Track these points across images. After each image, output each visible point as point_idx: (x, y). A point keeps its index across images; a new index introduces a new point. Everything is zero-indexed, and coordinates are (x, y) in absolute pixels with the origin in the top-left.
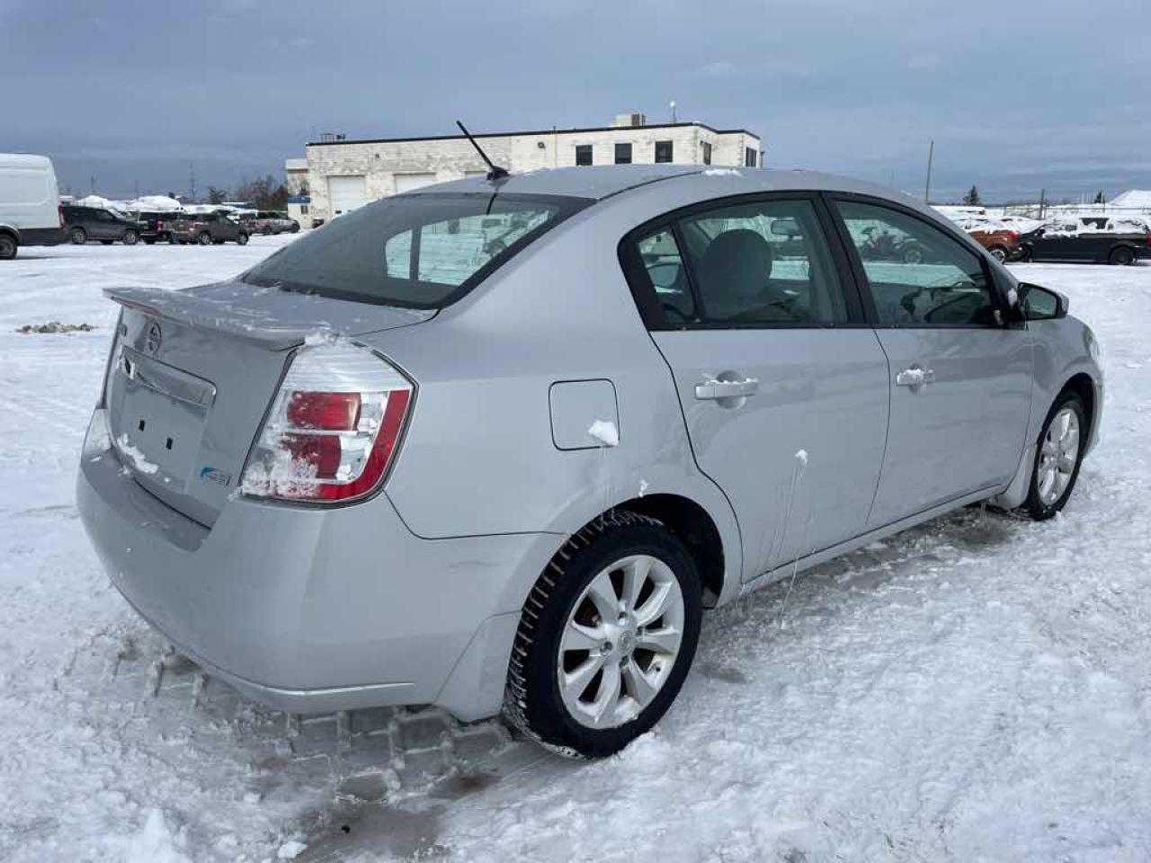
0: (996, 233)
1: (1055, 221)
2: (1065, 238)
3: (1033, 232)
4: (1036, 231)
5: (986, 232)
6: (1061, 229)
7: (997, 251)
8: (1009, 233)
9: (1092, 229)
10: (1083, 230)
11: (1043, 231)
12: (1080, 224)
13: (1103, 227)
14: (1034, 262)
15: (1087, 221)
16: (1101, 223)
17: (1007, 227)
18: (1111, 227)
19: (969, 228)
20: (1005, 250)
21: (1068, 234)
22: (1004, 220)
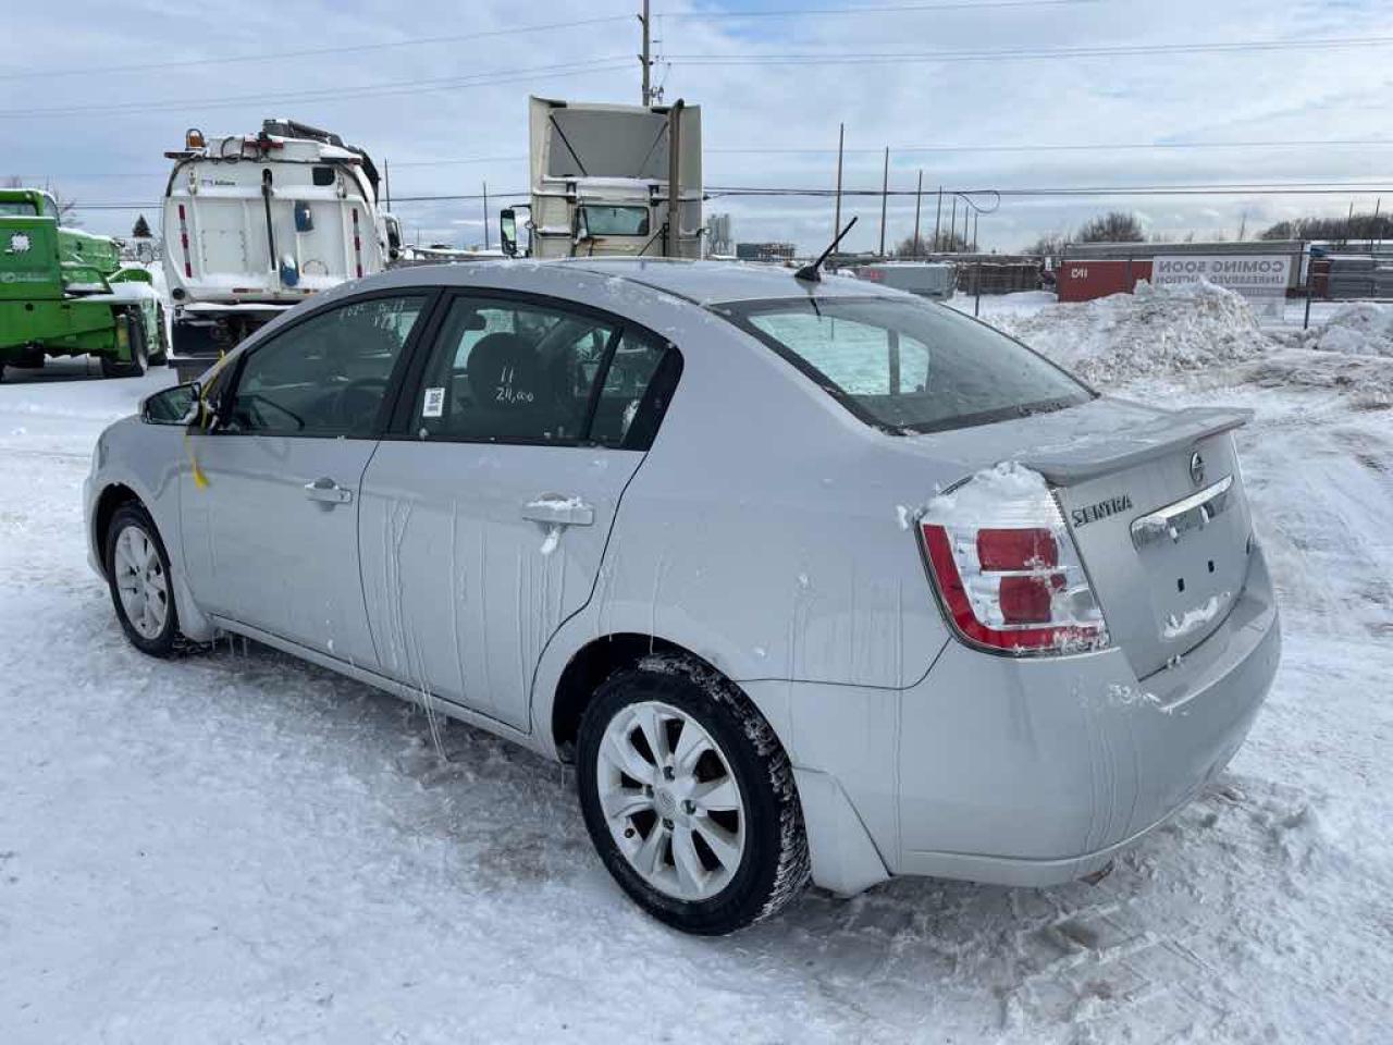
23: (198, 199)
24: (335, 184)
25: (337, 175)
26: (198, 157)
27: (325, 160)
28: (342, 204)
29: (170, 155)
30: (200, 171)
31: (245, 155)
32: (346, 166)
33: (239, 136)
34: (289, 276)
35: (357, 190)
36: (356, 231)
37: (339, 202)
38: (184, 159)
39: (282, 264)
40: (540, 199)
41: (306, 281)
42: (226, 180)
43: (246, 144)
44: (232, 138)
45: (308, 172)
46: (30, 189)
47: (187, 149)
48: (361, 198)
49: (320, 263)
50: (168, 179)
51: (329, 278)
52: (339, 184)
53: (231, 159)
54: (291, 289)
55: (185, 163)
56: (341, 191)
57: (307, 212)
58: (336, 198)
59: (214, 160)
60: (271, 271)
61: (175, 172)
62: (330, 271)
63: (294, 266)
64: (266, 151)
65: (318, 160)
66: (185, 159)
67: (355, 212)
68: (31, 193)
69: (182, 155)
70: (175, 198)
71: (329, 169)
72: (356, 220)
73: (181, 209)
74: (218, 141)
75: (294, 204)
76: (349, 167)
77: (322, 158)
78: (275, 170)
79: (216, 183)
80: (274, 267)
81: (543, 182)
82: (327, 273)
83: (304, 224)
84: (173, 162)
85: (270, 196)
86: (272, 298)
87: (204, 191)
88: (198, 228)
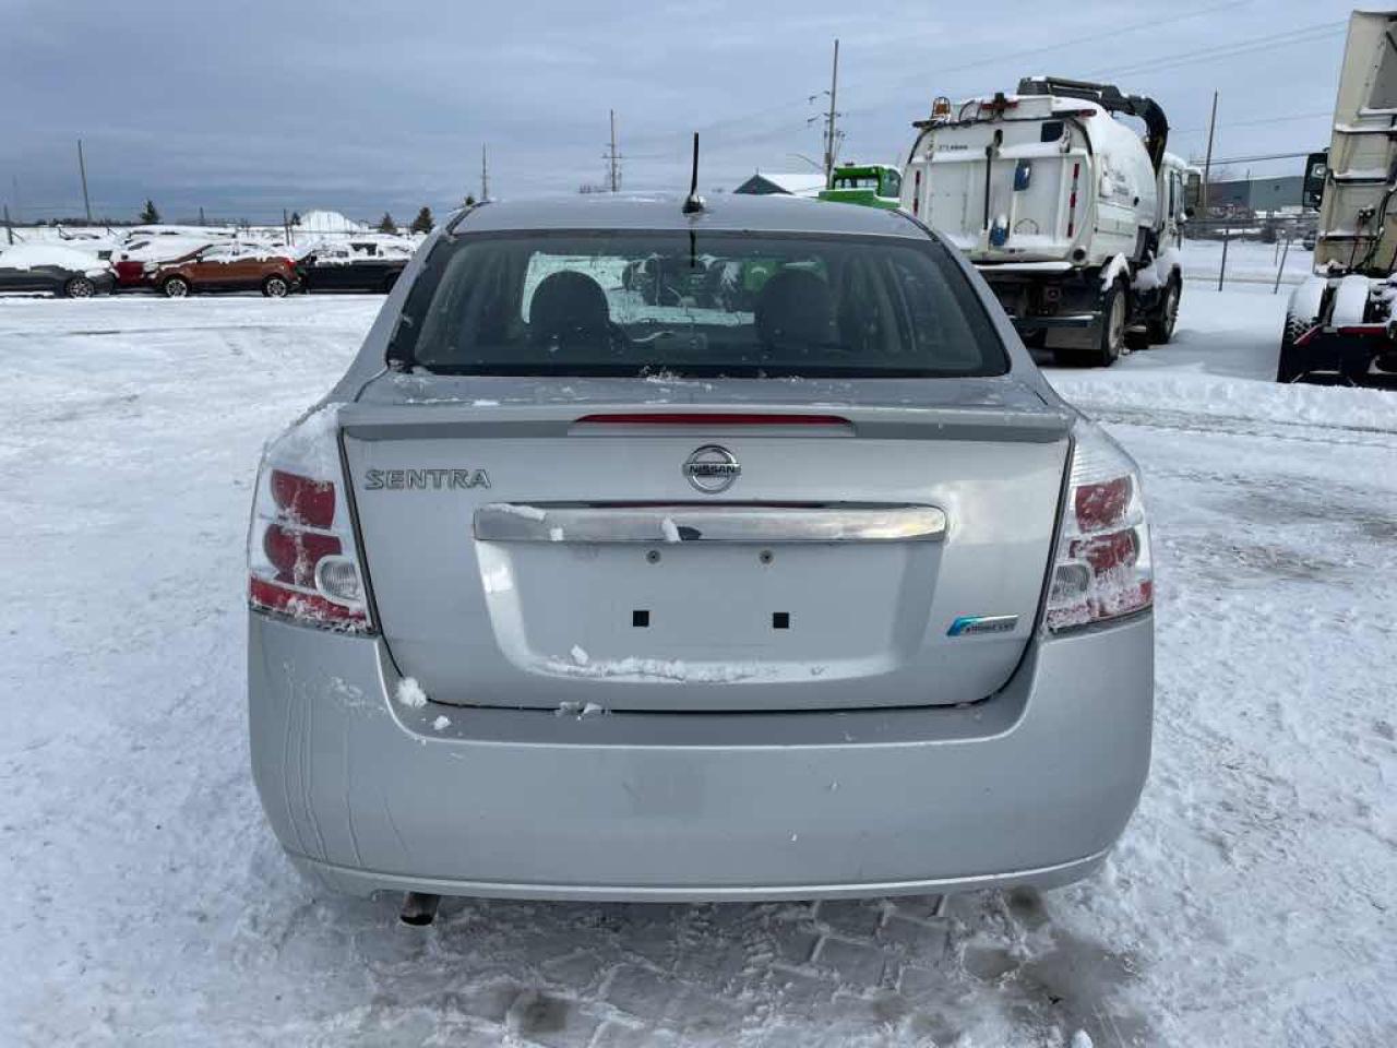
0: (270, 259)
1: (324, 246)
2: (338, 266)
3: (304, 260)
4: (307, 257)
5: (258, 259)
6: (332, 256)
7: (276, 281)
8: (284, 261)
9: (363, 256)
10: (354, 257)
11: (314, 259)
12: (351, 250)
13: (374, 254)
14: (311, 293)
15: (357, 247)
16: (371, 248)
17: (279, 253)
18: (381, 253)
19: (238, 254)
20: (285, 281)
21: (341, 261)
22: (276, 245)
23: (933, 164)
24: (1062, 139)
25: (1065, 129)
26: (940, 123)
27: (1056, 115)
28: (1065, 160)
29: (916, 125)
30: (939, 137)
31: (981, 117)
32: (1077, 119)
33: (978, 100)
34: (999, 237)
35: (1084, 144)
36: (1075, 188)
37: (1061, 158)
38: (927, 127)
39: (995, 224)
40: (1351, 137)
41: (1015, 241)
42: (959, 144)
43: (984, 107)
44: (972, 103)
45: (1037, 128)
46: (876, 165)
47: (932, 117)
48: (1084, 152)
49: (1032, 222)
50: (912, 147)
51: (1040, 237)
52: (1066, 138)
53: (967, 123)
54: (998, 250)
55: (929, 130)
56: (1065, 145)
57: (1027, 170)
58: (1058, 154)
59: (953, 125)
60: (983, 231)
61: (919, 140)
62: (1041, 230)
63: (1005, 226)
64: (1001, 111)
65: (1049, 115)
66: (929, 127)
67: (1077, 166)
68: (877, 168)
69: (927, 123)
70: (915, 165)
71: (1058, 124)
72: (1076, 175)
73: (918, 174)
74: (958, 106)
75: (1017, 162)
76: (1079, 119)
77: (1054, 113)
78: (1007, 129)
79: (952, 148)
80: (986, 228)
81: (1360, 116)
82: (1037, 232)
83: (1021, 183)
84: (919, 131)
85: (993, 157)
86: (980, 258)
87: (939, 157)
88: (928, 192)
